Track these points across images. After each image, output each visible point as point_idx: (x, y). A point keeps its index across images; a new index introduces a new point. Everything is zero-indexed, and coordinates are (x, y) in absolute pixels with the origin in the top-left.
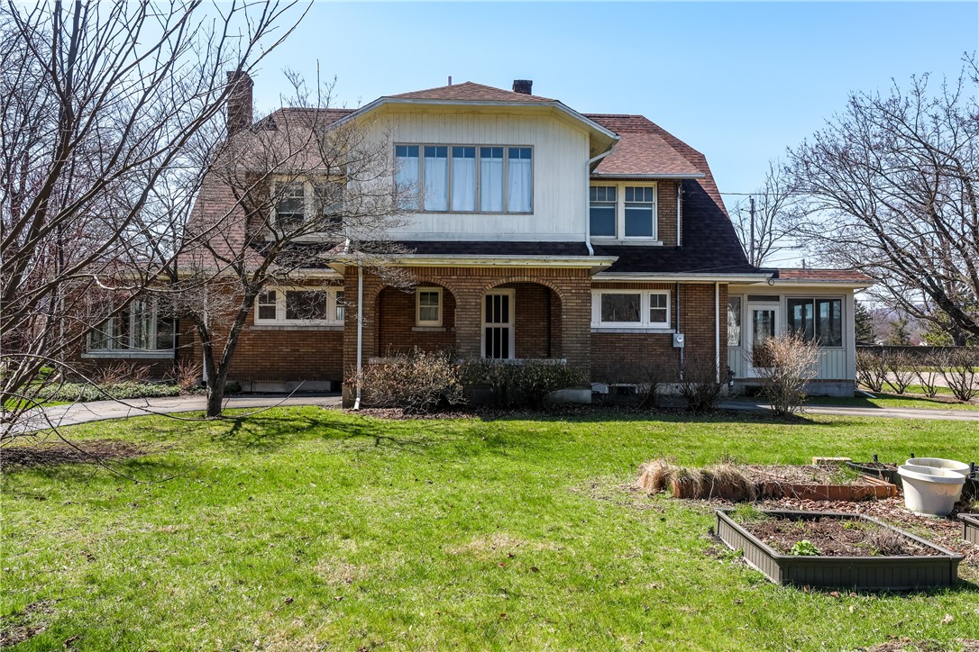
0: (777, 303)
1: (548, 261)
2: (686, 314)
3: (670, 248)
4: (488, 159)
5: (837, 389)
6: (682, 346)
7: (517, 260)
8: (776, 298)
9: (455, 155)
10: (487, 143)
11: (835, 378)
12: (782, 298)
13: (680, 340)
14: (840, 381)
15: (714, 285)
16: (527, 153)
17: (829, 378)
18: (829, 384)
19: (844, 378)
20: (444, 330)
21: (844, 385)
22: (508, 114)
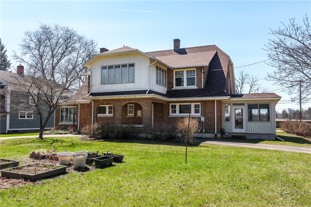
0: (244, 106)
1: (136, 96)
2: (205, 111)
3: (200, 89)
4: (124, 68)
5: (268, 137)
6: (204, 121)
7: (128, 96)
8: (243, 104)
9: (115, 68)
10: (123, 63)
11: (267, 133)
12: (246, 104)
13: (203, 119)
14: (269, 134)
15: (214, 101)
16: (132, 65)
17: (265, 133)
18: (265, 135)
19: (271, 133)
20: (134, 117)
21: (271, 136)
22: (128, 55)
